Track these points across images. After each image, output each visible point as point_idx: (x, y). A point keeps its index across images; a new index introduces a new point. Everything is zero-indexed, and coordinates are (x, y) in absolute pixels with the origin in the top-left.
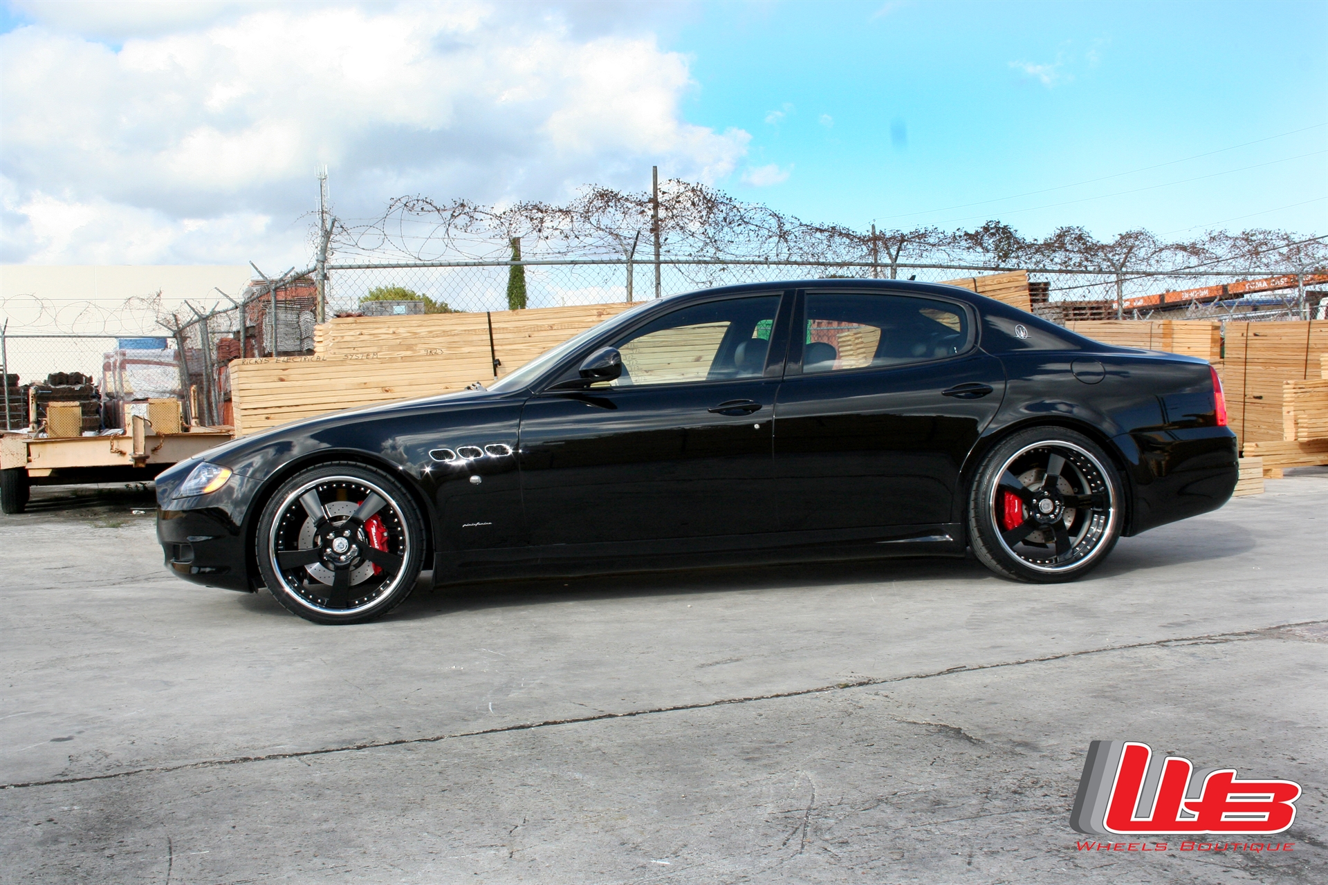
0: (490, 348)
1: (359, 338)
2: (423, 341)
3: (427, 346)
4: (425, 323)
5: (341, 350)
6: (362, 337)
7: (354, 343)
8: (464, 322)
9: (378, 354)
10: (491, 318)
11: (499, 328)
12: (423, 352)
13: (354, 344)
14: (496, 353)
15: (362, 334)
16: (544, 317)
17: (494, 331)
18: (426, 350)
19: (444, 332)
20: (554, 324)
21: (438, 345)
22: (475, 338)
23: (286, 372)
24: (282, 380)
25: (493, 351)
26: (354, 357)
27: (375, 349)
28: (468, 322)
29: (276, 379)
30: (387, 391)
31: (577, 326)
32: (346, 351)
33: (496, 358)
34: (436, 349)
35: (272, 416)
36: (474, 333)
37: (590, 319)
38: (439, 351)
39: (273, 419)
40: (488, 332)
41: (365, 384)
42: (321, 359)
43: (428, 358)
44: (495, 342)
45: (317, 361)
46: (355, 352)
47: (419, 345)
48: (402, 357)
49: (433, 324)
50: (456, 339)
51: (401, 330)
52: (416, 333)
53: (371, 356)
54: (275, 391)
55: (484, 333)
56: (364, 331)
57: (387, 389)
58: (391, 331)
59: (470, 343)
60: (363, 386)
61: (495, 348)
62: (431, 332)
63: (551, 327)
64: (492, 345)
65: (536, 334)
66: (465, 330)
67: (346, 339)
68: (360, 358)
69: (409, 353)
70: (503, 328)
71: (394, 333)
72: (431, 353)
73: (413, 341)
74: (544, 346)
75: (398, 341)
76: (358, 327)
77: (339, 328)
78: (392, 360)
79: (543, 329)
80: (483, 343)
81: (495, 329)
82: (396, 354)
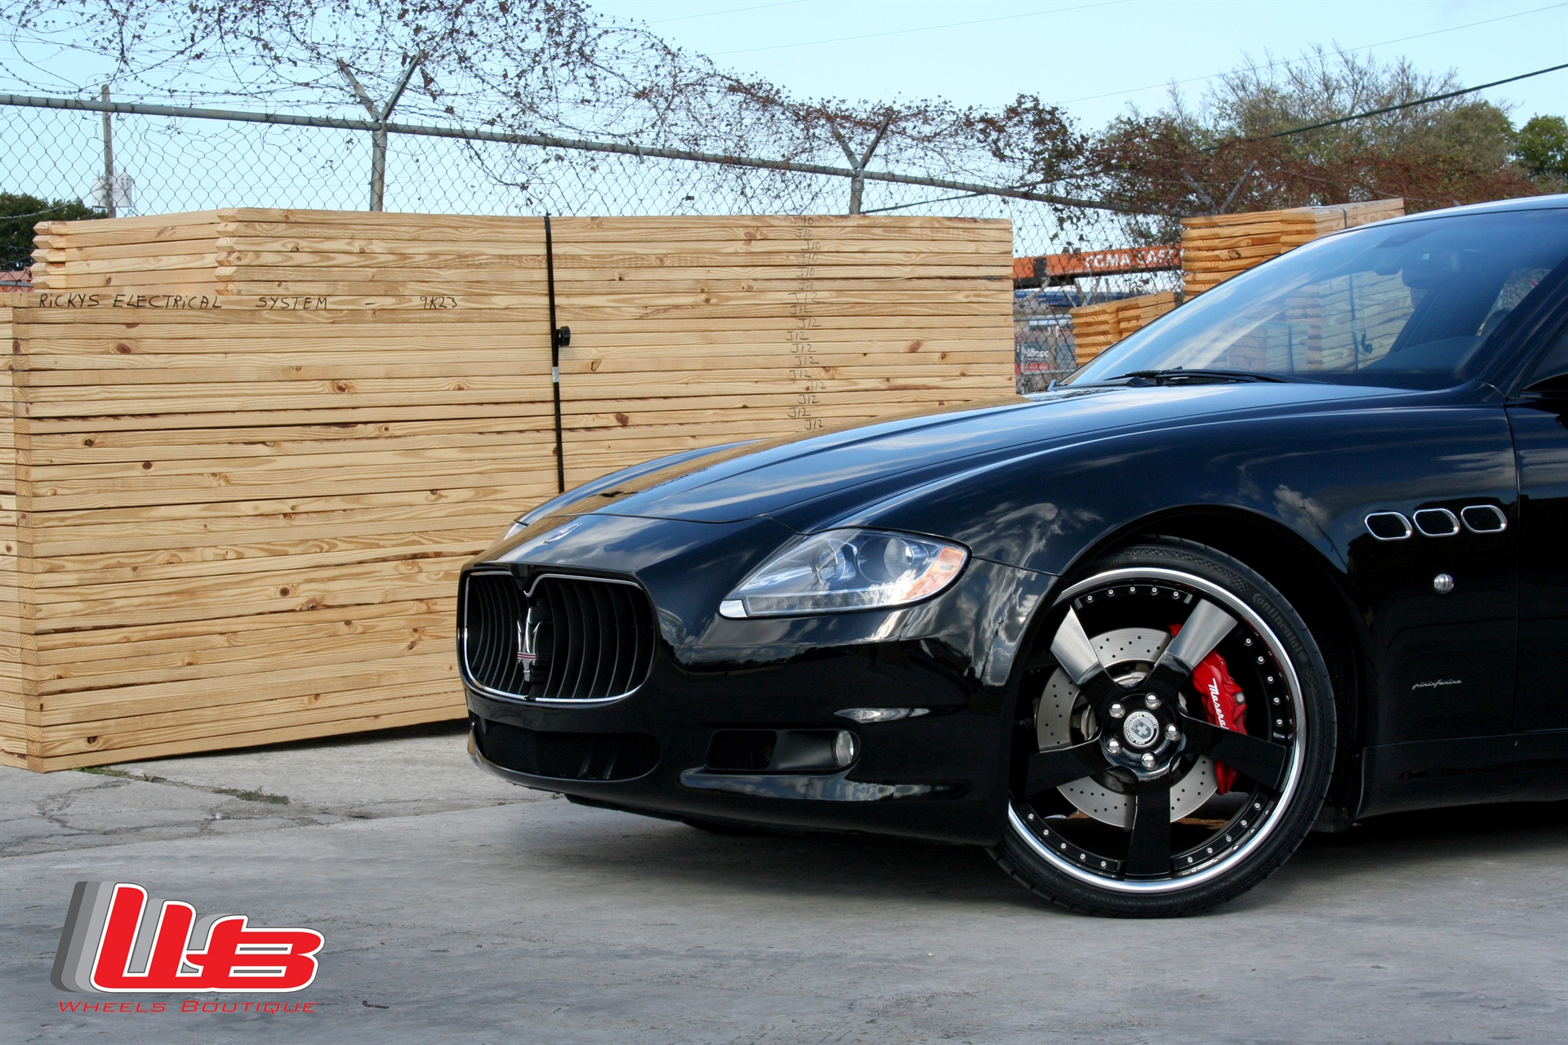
0: (546, 301)
1: (291, 258)
2: (418, 275)
3: (425, 287)
4: (425, 234)
5: (252, 287)
6: (299, 258)
7: (280, 271)
8: (501, 237)
9: (329, 299)
10: (552, 231)
11: (565, 257)
12: (417, 302)
13: (279, 274)
14: (558, 313)
15: (297, 250)
16: (651, 238)
17: (555, 263)
18: (424, 296)
19: (460, 256)
20: (666, 255)
21: (445, 286)
22: (519, 275)
23: (133, 332)
24: (124, 350)
25: (552, 307)
26: (279, 304)
27: (321, 288)
28: (508, 237)
29: (112, 346)
30: (341, 389)
31: (707, 262)
32: (262, 289)
33: (558, 327)
34: (442, 295)
35: (99, 438)
36: (517, 264)
37: (731, 248)
38: (448, 302)
39: (102, 445)
40: (544, 265)
41: (298, 369)
42: (210, 305)
43: (426, 314)
44: (557, 288)
45: (201, 308)
46: (281, 291)
47: (411, 285)
48: (375, 311)
49: (439, 236)
50: (483, 275)
51: (377, 246)
52: (404, 256)
53: (314, 303)
54: (108, 377)
55: (537, 265)
56: (303, 244)
57: (342, 383)
58: (356, 246)
59: (508, 287)
60: (293, 374)
61: (558, 301)
62: (434, 255)
63: (661, 260)
64: (551, 295)
65: (633, 275)
66: (501, 257)
67: (267, 258)
68: (291, 307)
69: (389, 302)
70: (573, 257)
71: (362, 252)
72: (433, 304)
73: (399, 275)
74: (647, 302)
75: (370, 272)
76: (290, 232)
77: (251, 232)
78: (355, 316)
79: (646, 263)
80: (534, 288)
81: (558, 256)
82: (362, 304)
